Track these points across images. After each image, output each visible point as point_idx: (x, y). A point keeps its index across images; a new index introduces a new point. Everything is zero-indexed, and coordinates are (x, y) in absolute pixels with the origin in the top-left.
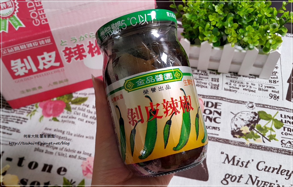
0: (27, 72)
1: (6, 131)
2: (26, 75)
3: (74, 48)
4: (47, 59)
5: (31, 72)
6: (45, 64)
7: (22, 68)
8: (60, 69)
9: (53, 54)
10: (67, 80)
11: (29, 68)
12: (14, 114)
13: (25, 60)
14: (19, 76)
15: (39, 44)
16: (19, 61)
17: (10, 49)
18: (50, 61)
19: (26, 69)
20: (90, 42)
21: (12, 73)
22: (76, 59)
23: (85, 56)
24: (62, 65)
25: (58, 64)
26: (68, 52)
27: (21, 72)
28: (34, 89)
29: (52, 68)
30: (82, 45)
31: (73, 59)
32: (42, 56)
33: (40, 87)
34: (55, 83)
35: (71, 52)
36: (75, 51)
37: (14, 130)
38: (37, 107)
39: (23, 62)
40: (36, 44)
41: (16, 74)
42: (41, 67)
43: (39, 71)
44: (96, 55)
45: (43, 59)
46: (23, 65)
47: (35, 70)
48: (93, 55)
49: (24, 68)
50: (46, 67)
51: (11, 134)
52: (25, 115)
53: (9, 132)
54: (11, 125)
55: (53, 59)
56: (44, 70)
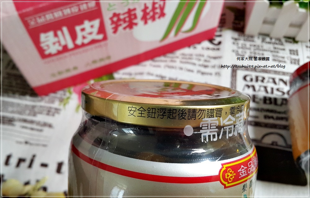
0: (60, 48)
1: (34, 126)
2: (59, 53)
3: (124, 14)
4: (88, 30)
5: (65, 49)
6: (84, 37)
7: (54, 44)
8: (102, 43)
9: (96, 23)
10: (109, 58)
11: (63, 43)
12: (43, 104)
13: (59, 33)
14: (50, 55)
15: (80, 10)
16: (51, 34)
17: (40, 17)
18: (91, 33)
19: (60, 45)
20: (145, 5)
21: (41, 51)
22: (125, 28)
23: (136, 24)
24: (105, 38)
25: (100, 37)
26: (115, 19)
27: (53, 49)
28: (68, 70)
29: (93, 42)
30: (135, 9)
31: (120, 29)
32: (82, 27)
33: (75, 68)
34: (94, 62)
35: (119, 20)
36: (125, 18)
37: (45, 125)
38: (70, 93)
39: (56, 35)
40: (75, 10)
41: (47, 52)
42: (79, 41)
43: (76, 47)
44: (150, 22)
45: (83, 30)
46: (56, 39)
47: (71, 45)
48: (146, 23)
49: (57, 45)
50: (86, 41)
51: (41, 131)
52: (56, 105)
53: (39, 127)
54: (40, 118)
55: (95, 30)
56: (83, 45)
